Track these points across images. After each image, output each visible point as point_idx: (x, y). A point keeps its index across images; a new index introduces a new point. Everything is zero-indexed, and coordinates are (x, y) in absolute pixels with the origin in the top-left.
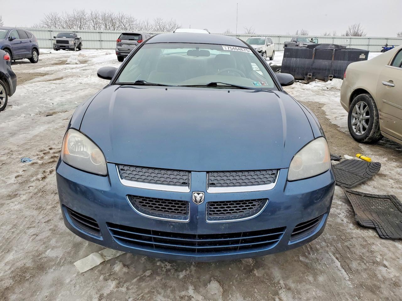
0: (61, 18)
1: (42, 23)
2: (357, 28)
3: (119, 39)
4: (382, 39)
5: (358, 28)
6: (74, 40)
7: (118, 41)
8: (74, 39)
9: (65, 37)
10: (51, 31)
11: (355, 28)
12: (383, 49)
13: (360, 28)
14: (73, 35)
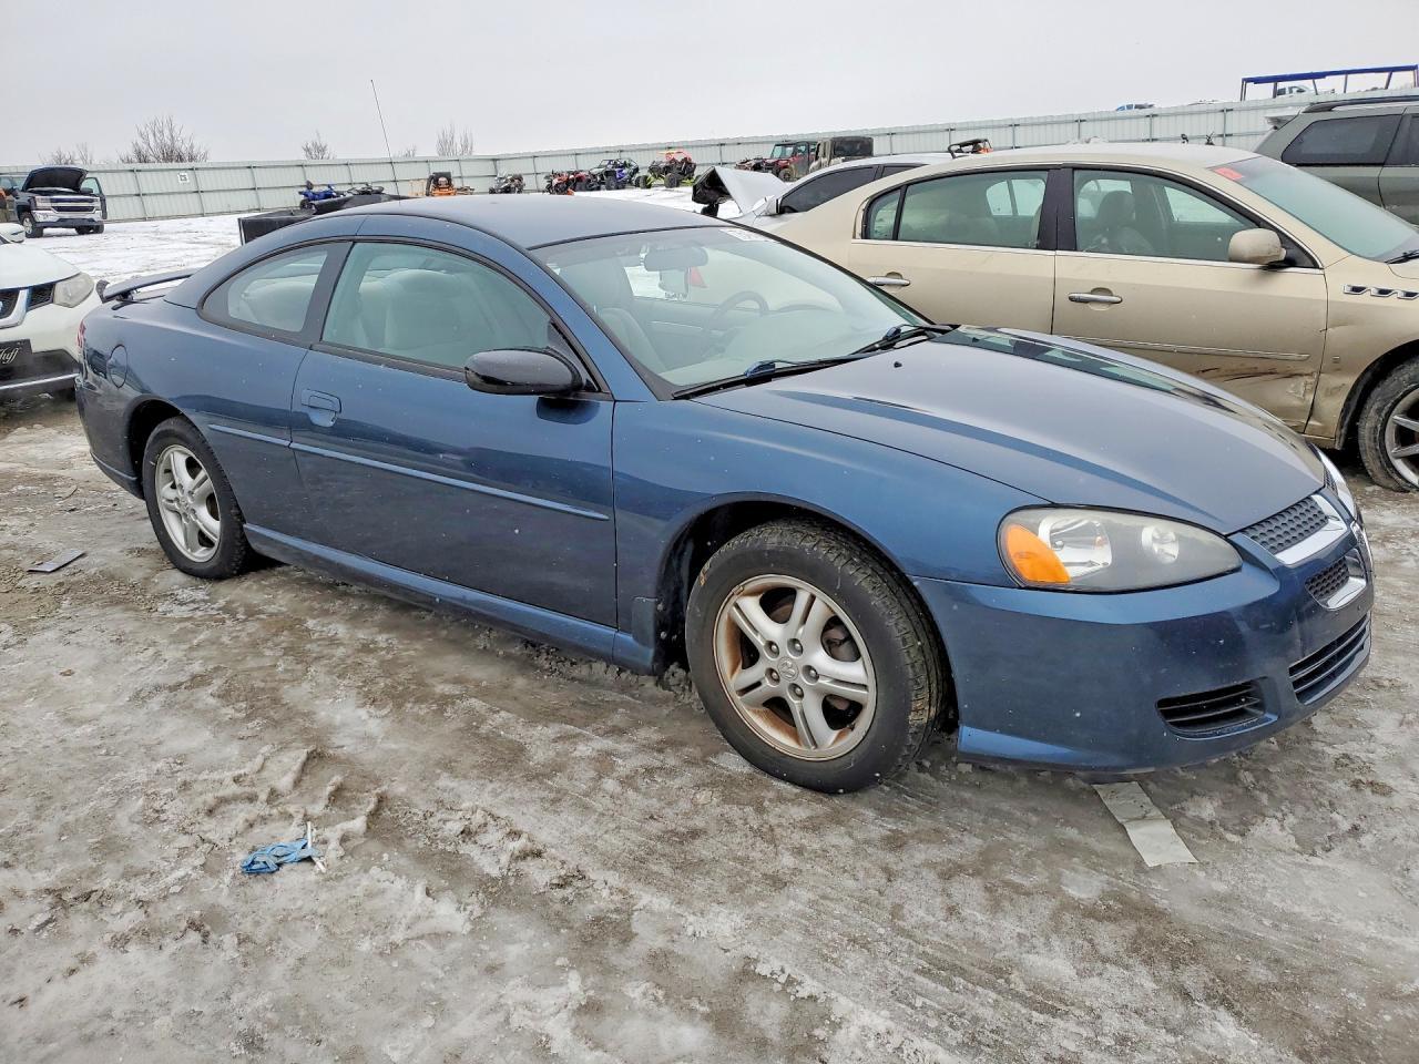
2: (167, 133)
4: (275, 167)
5: (171, 130)
11: (162, 132)
12: (302, 197)
13: (177, 130)
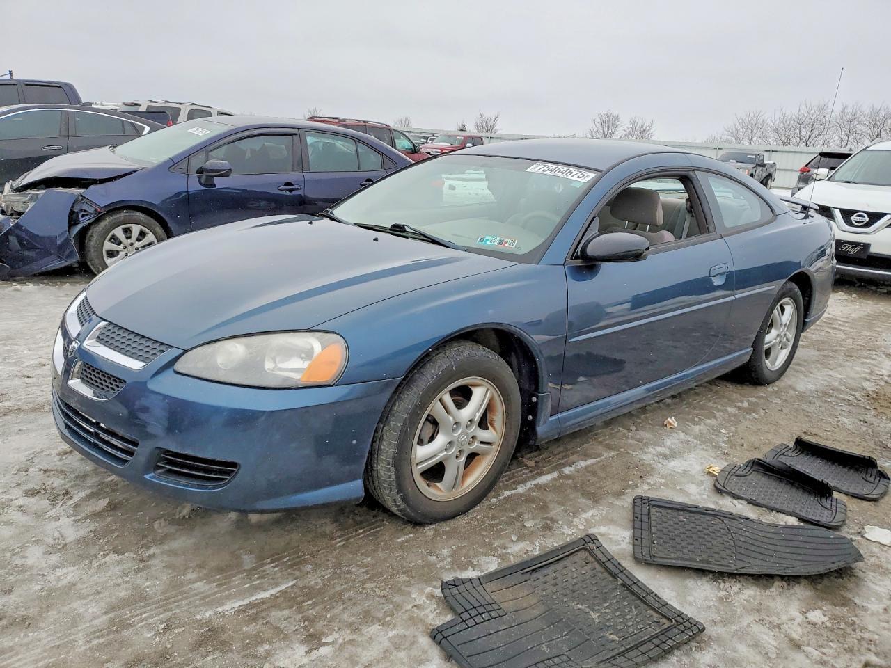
0: (768, 121)
1: (726, 133)
3: (806, 166)
6: (753, 168)
7: (803, 171)
8: (754, 166)
9: (735, 161)
10: (719, 149)
14: (754, 157)
